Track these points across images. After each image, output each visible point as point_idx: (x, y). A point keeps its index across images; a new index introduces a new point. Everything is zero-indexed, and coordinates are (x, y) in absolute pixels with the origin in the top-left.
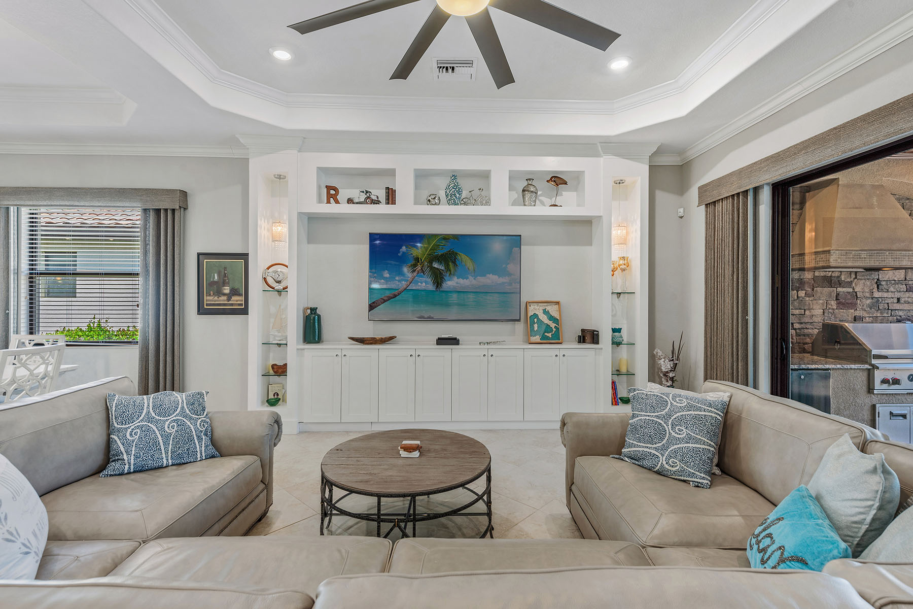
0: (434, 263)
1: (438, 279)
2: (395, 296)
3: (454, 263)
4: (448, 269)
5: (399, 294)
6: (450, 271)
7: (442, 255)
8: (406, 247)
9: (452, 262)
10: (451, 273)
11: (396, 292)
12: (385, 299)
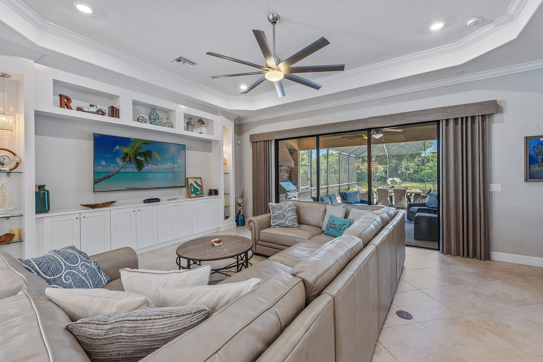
0: (137, 157)
1: (140, 165)
2: (110, 176)
3: (150, 157)
4: (146, 160)
5: (113, 175)
6: (148, 161)
7: (143, 152)
8: (119, 147)
9: (149, 156)
10: (148, 162)
11: (111, 174)
12: (102, 178)
